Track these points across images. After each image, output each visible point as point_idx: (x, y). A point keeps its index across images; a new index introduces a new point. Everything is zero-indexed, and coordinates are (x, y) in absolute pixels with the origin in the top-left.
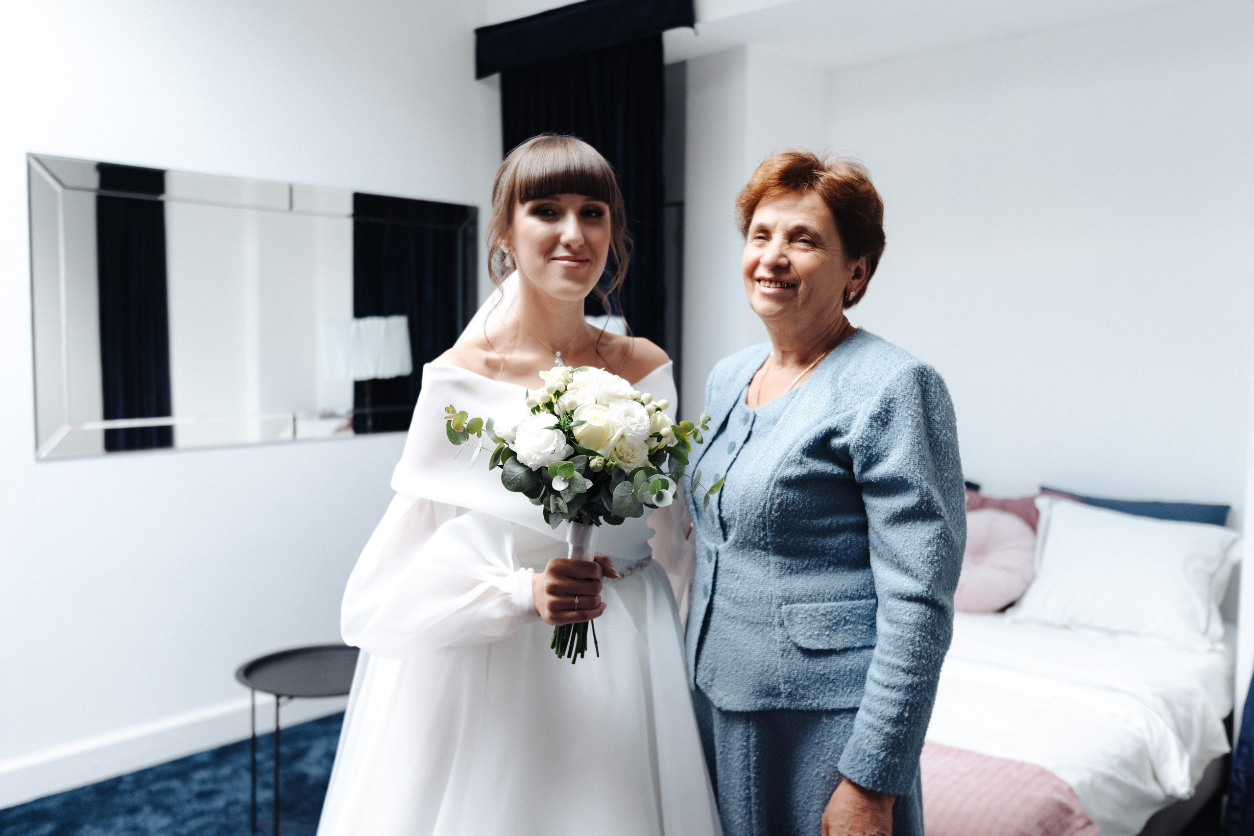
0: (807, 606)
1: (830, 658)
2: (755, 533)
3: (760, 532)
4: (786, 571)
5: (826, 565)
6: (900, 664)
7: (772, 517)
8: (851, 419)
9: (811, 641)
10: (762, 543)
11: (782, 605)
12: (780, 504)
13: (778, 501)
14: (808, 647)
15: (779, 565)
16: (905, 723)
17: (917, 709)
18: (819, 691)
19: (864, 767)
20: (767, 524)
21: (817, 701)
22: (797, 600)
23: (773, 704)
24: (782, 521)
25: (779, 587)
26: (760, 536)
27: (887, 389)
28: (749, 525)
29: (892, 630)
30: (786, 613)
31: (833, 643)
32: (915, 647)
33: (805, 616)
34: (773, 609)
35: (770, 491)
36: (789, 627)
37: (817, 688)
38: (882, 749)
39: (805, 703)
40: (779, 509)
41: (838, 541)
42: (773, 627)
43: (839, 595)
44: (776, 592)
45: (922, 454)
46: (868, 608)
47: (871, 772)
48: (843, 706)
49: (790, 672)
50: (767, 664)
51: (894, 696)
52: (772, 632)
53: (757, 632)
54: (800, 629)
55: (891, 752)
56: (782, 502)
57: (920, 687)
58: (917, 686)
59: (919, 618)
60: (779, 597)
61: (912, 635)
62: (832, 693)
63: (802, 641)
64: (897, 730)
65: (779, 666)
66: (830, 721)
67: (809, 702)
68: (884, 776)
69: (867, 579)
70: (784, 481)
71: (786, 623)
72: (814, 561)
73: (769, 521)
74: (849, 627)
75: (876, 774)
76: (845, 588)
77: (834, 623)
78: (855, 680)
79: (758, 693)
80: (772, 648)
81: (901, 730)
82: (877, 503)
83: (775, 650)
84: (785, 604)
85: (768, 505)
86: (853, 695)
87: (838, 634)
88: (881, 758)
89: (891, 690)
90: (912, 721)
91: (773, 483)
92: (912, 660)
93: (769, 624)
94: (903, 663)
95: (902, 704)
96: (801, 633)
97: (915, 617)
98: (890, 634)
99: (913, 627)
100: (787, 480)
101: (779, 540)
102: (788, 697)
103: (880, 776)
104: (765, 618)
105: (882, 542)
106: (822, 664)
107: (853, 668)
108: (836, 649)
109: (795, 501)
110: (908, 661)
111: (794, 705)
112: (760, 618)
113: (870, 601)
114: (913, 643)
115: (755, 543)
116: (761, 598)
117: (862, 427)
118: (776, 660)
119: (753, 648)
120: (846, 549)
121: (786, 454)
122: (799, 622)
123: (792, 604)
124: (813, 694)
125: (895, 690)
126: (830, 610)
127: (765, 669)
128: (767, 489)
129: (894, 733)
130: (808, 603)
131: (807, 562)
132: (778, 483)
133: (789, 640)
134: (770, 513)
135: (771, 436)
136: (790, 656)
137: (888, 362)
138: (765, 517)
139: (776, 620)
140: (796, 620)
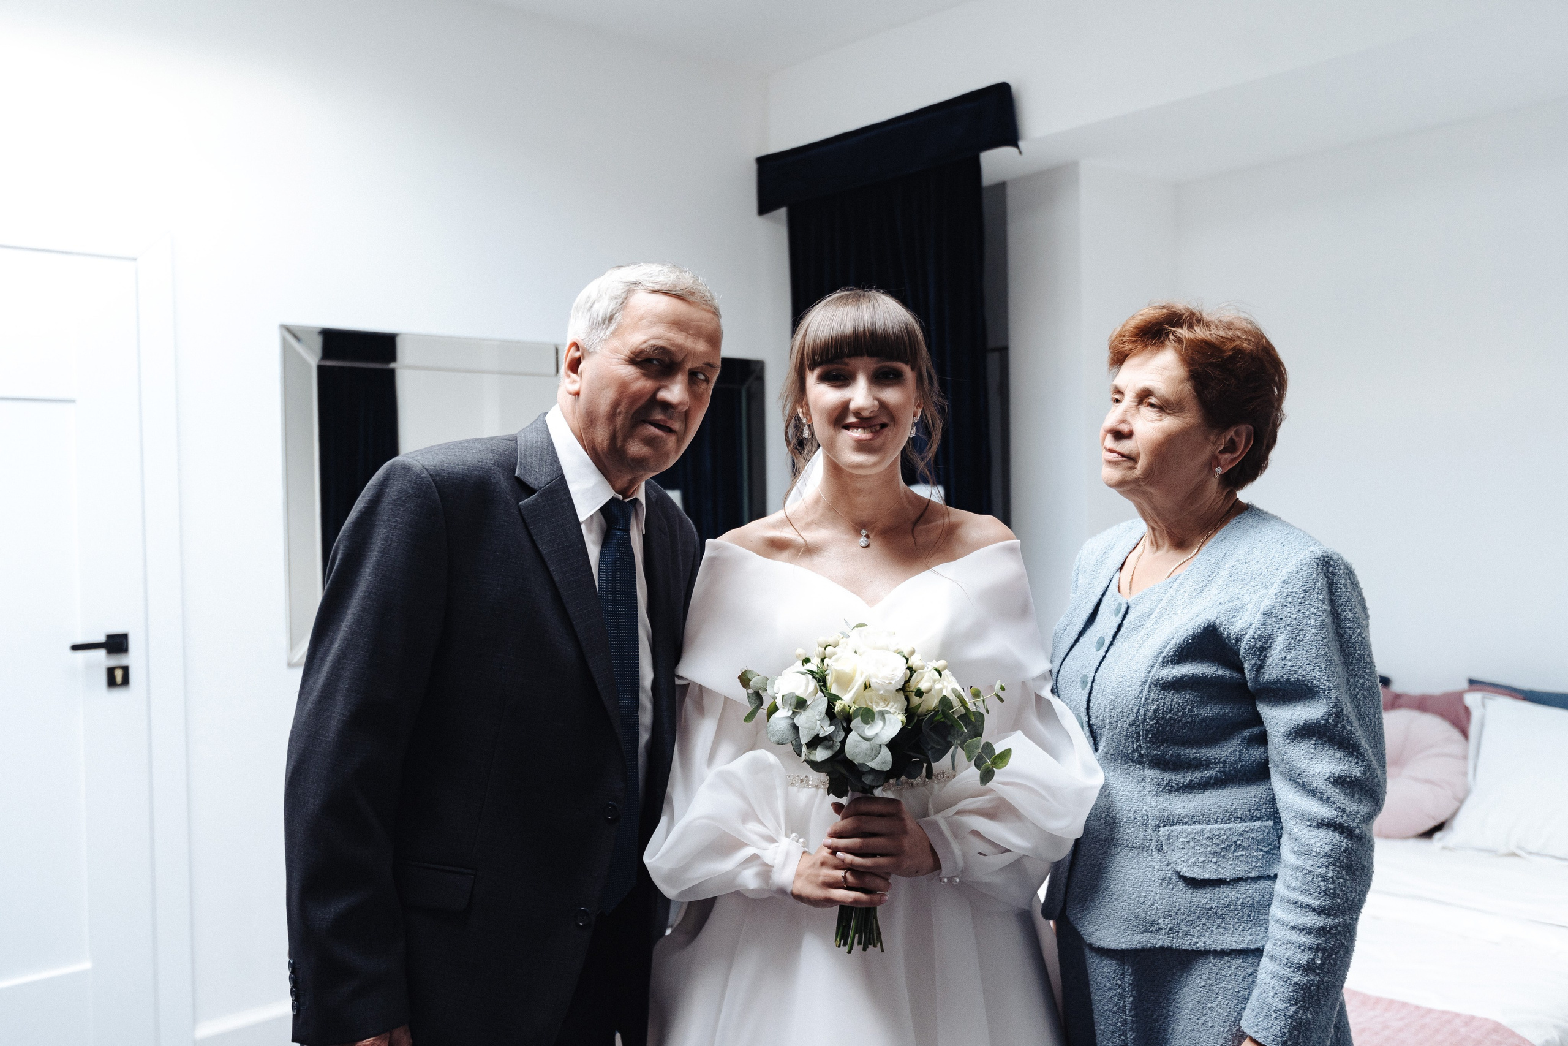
0: (1189, 828)
1: (1218, 889)
2: (1127, 744)
3: (1133, 742)
4: (1165, 788)
5: (1212, 781)
6: (1310, 903)
7: (1147, 725)
8: (1236, 610)
9: (1196, 870)
10: (1136, 755)
11: (1160, 827)
12: (1156, 711)
13: (1153, 708)
14: (1192, 876)
15: (1156, 780)
16: (1318, 971)
17: (1331, 956)
18: (1205, 928)
19: (1270, 1025)
20: (1141, 733)
21: (1203, 939)
22: (1177, 822)
23: (1152, 941)
24: (1158, 730)
25: (1156, 807)
26: (1133, 748)
27: (1284, 581)
28: (1120, 734)
29: (1299, 863)
30: (1165, 836)
31: (1223, 871)
32: (1327, 884)
33: (1187, 840)
34: (1150, 831)
35: (1144, 695)
36: (1169, 852)
37: (1203, 924)
38: (1292, 1002)
39: (1190, 941)
40: (1155, 717)
41: (1226, 754)
42: (1150, 852)
43: (1227, 816)
44: (1153, 811)
45: (1329, 658)
46: (1264, 831)
47: (1280, 1031)
48: (1235, 946)
49: (1170, 905)
50: (1143, 894)
51: (1303, 939)
52: (1150, 858)
53: (1133, 857)
54: (1182, 855)
55: (1301, 1006)
56: (1158, 708)
57: (1334, 929)
58: (1331, 929)
59: (1332, 850)
60: (1157, 818)
61: (1324, 870)
62: (1221, 931)
63: (1184, 869)
64: (1307, 980)
65: (1157, 898)
66: (1218, 961)
67: (1194, 940)
68: (1295, 1036)
69: (1262, 798)
70: (1160, 684)
71: (1165, 848)
72: (1197, 776)
73: (1143, 730)
74: (1241, 853)
75: (1286, 1033)
76: (1234, 807)
77: (1221, 849)
78: (1249, 916)
79: (1135, 928)
80: (1150, 876)
81: (1313, 980)
82: (1274, 714)
83: (1153, 879)
84: (1164, 826)
85: (1142, 712)
86: (1246, 934)
87: (1227, 862)
88: (1291, 1013)
89: (1298, 932)
90: (1325, 970)
91: (1147, 686)
92: (1324, 898)
93: (1145, 849)
94: (1313, 902)
95: (1313, 949)
96: (1183, 859)
97: (1327, 848)
98: (1297, 868)
99: (1325, 860)
100: (1163, 684)
101: (1155, 752)
102: (1168, 934)
103: (1290, 1035)
104: (1141, 842)
105: (1283, 760)
106: (1208, 896)
107: (1245, 902)
108: (1226, 879)
109: (1173, 708)
110: (1319, 899)
111: (1176, 944)
112: (1135, 841)
113: (1265, 823)
114: (1325, 879)
115: (1128, 755)
116: (1135, 819)
117: (1254, 625)
118: (1154, 890)
119: (1128, 876)
120: (1235, 763)
121: (1160, 653)
122: (1181, 847)
123: (1171, 825)
124: (1199, 931)
125: (1304, 933)
126: (1218, 833)
127: (1142, 901)
128: (1141, 693)
129: (1304, 984)
130: (1190, 825)
131: (1189, 778)
132: (1153, 686)
133: (1169, 868)
134: (1144, 721)
135: (1144, 631)
136: (1171, 887)
137: (1285, 549)
138: (1139, 726)
139: (1154, 844)
140: (1177, 844)
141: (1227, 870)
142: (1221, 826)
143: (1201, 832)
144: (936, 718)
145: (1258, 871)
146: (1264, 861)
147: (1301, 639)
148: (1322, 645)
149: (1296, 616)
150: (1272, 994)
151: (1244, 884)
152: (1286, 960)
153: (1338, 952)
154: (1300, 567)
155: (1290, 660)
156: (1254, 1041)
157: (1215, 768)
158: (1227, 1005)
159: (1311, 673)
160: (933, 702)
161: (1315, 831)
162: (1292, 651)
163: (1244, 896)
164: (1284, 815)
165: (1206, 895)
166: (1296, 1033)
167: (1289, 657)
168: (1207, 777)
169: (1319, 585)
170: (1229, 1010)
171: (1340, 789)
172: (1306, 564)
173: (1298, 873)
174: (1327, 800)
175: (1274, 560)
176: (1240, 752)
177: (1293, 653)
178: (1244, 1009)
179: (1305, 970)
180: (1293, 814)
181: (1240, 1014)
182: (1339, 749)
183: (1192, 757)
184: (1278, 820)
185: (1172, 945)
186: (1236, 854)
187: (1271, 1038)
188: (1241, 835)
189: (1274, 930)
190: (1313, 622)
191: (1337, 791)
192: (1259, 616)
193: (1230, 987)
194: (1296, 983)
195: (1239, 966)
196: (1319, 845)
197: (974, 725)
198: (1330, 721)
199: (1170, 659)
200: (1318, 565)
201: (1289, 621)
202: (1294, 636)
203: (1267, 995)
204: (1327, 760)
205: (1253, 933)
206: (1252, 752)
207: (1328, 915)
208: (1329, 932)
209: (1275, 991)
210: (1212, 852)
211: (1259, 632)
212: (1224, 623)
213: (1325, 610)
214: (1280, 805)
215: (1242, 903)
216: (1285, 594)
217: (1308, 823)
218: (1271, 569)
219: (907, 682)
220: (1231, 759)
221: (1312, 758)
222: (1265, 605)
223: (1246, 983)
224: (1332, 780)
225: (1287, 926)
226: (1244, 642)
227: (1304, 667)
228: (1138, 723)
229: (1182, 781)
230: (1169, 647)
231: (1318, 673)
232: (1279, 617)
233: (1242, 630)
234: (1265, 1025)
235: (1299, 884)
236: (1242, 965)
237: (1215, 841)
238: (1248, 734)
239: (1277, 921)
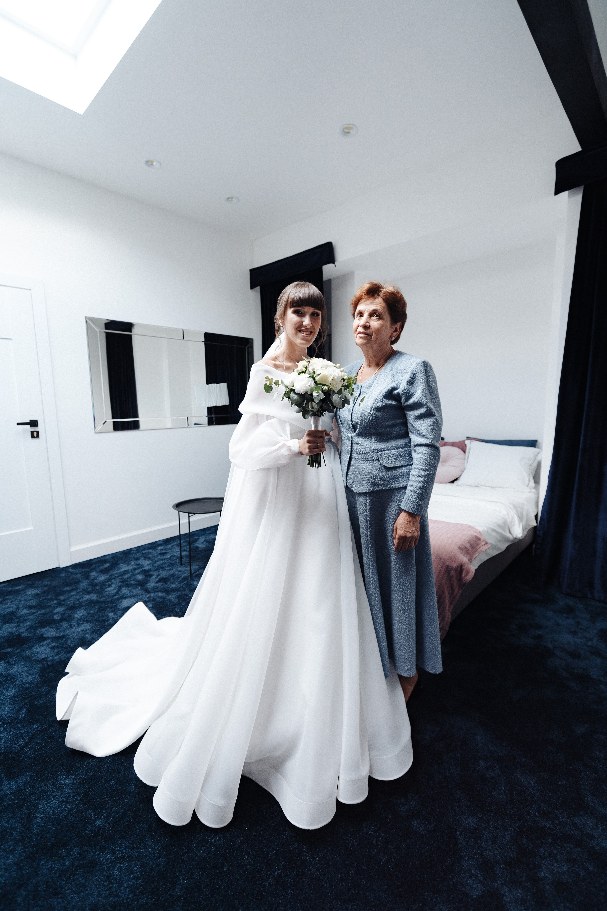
1: (396, 470)
2: (366, 430)
3: (368, 428)
4: (378, 441)
7: (373, 422)
9: (390, 464)
10: (369, 433)
13: (375, 416)
14: (389, 467)
15: (375, 439)
16: (425, 489)
17: (429, 484)
18: (393, 482)
20: (371, 425)
21: (392, 485)
22: (383, 451)
23: (376, 488)
24: (376, 423)
25: (376, 447)
26: (368, 430)
27: (412, 370)
28: (364, 426)
30: (379, 455)
31: (396, 464)
33: (387, 455)
34: (374, 455)
35: (371, 412)
36: (381, 460)
39: (388, 486)
40: (375, 419)
42: (374, 461)
43: (398, 447)
46: (407, 451)
47: (413, 506)
49: (382, 476)
50: (373, 474)
52: (374, 463)
53: (369, 463)
54: (385, 461)
57: (430, 475)
60: (377, 450)
61: (427, 457)
62: (398, 482)
63: (386, 465)
65: (378, 475)
66: (397, 491)
67: (390, 486)
68: (417, 508)
69: (407, 441)
70: (377, 408)
71: (379, 459)
72: (388, 437)
73: (371, 423)
74: (402, 458)
75: (415, 508)
76: (399, 445)
77: (397, 457)
78: (406, 476)
79: (371, 485)
80: (374, 468)
81: (423, 491)
82: (411, 413)
83: (376, 469)
84: (379, 452)
85: (371, 418)
86: (405, 482)
87: (398, 461)
88: (416, 501)
89: (419, 477)
90: (427, 488)
91: (373, 409)
92: (427, 466)
94: (424, 468)
95: (424, 481)
99: (427, 454)
101: (375, 430)
102: (382, 485)
104: (371, 458)
105: (413, 427)
107: (404, 473)
108: (398, 466)
109: (381, 415)
110: (425, 466)
111: (384, 488)
112: (369, 458)
113: (408, 448)
115: (367, 433)
116: (369, 451)
117: (404, 386)
118: (376, 472)
119: (368, 469)
120: (398, 432)
121: (377, 398)
122: (385, 458)
123: (381, 452)
124: (391, 483)
125: (421, 477)
126: (395, 453)
127: (373, 476)
129: (421, 493)
130: (387, 451)
132: (375, 409)
133: (381, 465)
134: (372, 420)
135: (369, 393)
136: (382, 471)
139: (376, 458)
140: (383, 457)
141: (399, 463)
142: (396, 450)
143: (390, 453)
145: (406, 463)
146: (408, 460)
148: (424, 389)
151: (402, 468)
152: (415, 486)
153: (431, 482)
156: (405, 511)
157: (393, 433)
163: (403, 471)
165: (392, 472)
168: (392, 437)
172: (418, 364)
173: (419, 460)
174: (427, 438)
178: (401, 503)
179: (421, 489)
183: (386, 431)
186: (400, 459)
187: (410, 509)
188: (401, 453)
189: (412, 479)
191: (430, 434)
194: (419, 493)
195: (400, 492)
196: (425, 450)
198: (428, 412)
199: (380, 400)
200: (422, 364)
203: (409, 497)
205: (407, 482)
206: (404, 427)
207: (429, 471)
208: (428, 476)
209: (411, 496)
210: (394, 458)
214: (412, 442)
215: (402, 473)
217: (421, 445)
218: (407, 367)
221: (422, 425)
222: (408, 379)
225: (416, 476)
226: (402, 393)
227: (419, 397)
229: (384, 438)
230: (379, 396)
231: (424, 398)
232: (412, 383)
234: (409, 506)
237: (395, 455)
239: (413, 476)
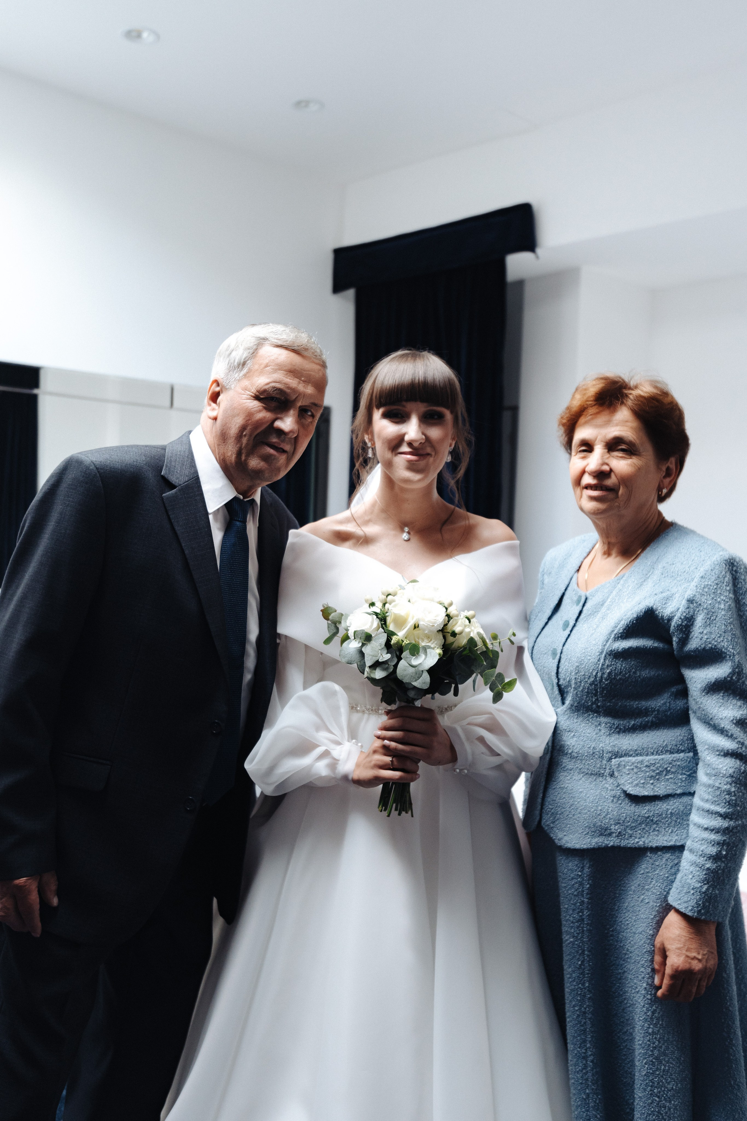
0: (633, 759)
1: (654, 803)
2: (588, 698)
3: (592, 697)
4: (615, 730)
5: (649, 724)
6: (719, 811)
7: (603, 684)
8: (668, 599)
9: (638, 789)
10: (594, 706)
11: (612, 759)
12: (610, 673)
13: (608, 671)
14: (636, 794)
15: (609, 724)
16: (723, 860)
17: (733, 848)
18: (644, 831)
19: (689, 899)
20: (599, 690)
21: (643, 839)
22: (624, 755)
23: (606, 842)
24: (611, 687)
25: (609, 744)
26: (592, 701)
27: (702, 577)
28: (582, 691)
29: (711, 782)
30: (616, 765)
31: (657, 790)
32: (731, 796)
33: (632, 767)
34: (604, 762)
35: (601, 662)
36: (619, 777)
37: (643, 829)
38: (705, 882)
39: (633, 841)
40: (609, 678)
41: (659, 704)
42: (605, 777)
43: (661, 749)
44: (607, 747)
45: (734, 632)
46: (687, 760)
47: (696, 903)
48: (666, 844)
49: (619, 815)
50: (600, 808)
51: (713, 837)
52: (604, 782)
53: (592, 781)
54: (628, 779)
55: (712, 885)
56: (611, 672)
57: (735, 829)
58: (733, 828)
59: (734, 772)
60: (610, 752)
61: (729, 786)
62: (656, 833)
63: (630, 789)
64: (716, 866)
65: (610, 810)
66: (654, 855)
67: (637, 840)
68: (707, 906)
69: (685, 736)
70: (613, 654)
71: (616, 774)
72: (638, 721)
73: (600, 688)
74: (670, 776)
75: (700, 904)
76: (665, 743)
77: (657, 773)
78: (676, 821)
79: (593, 833)
80: (604, 795)
81: (720, 866)
82: (694, 675)
83: (607, 797)
84: (615, 758)
85: (599, 675)
86: (674, 835)
87: (661, 783)
88: (704, 890)
89: (710, 832)
90: (729, 858)
91: (603, 655)
92: (728, 807)
93: (601, 775)
94: (721, 809)
95: (720, 843)
96: (629, 782)
97: (731, 771)
98: (709, 786)
99: (729, 780)
100: (615, 653)
101: (609, 704)
102: (618, 836)
103: (704, 906)
104: (598, 770)
105: (699, 708)
106: (647, 808)
107: (673, 812)
108: (659, 795)
109: (622, 671)
110: (725, 808)
111: (623, 843)
112: (594, 769)
113: (687, 755)
114: (729, 793)
115: (588, 706)
116: (594, 753)
117: (681, 609)
118: (608, 805)
119: (588, 795)
120: (666, 711)
121: (613, 631)
122: (627, 773)
123: (620, 757)
124: (640, 833)
125: (714, 832)
126: (654, 762)
127: (598, 813)
128: (599, 660)
129: (714, 869)
130: (634, 757)
131: (633, 722)
132: (607, 656)
133: (618, 788)
134: (601, 681)
135: (600, 615)
136: (620, 802)
137: (702, 553)
138: (597, 685)
139: (607, 771)
140: (624, 770)
141: (661, 789)
142: (656, 757)
143: (642, 762)
144: (465, 653)
145: (682, 789)
146: (687, 782)
147: (714, 619)
148: (729, 623)
149: (710, 602)
150: (691, 877)
151: (672, 799)
152: (701, 852)
153: (738, 845)
154: (713, 566)
155: (706, 634)
156: (678, 911)
157: (651, 715)
158: (659, 886)
159: (721, 643)
160: (463, 641)
161: (722, 759)
162: (708, 628)
163: (673, 807)
164: (700, 748)
165: (645, 807)
166: (707, 904)
167: (705, 632)
168: (646, 721)
169: (727, 579)
170: (660, 890)
171: (740, 728)
172: (717, 564)
173: (710, 789)
174: (731, 737)
175: (694, 562)
176: (669, 702)
177: (708, 629)
178: (670, 889)
179: (715, 859)
180: (706, 747)
181: (668, 893)
182: (740, 699)
183: (635, 706)
184: (696, 753)
185: (620, 845)
186: (667, 777)
187: (690, 908)
188: (670, 763)
189: (694, 832)
190: (722, 606)
191: (739, 729)
192: (684, 602)
193: (662, 873)
194: (708, 869)
195: (669, 859)
196: (725, 768)
197: (491, 659)
198: (734, 678)
199: (620, 635)
200: (726, 565)
201: (706, 606)
202: (709, 616)
203: (687, 878)
204: (731, 707)
205: (679, 834)
206: (678, 703)
207: (731, 819)
209: (693, 875)
210: (650, 776)
211: (685, 614)
212: (659, 608)
213: (731, 598)
214: (697, 740)
215: (671, 813)
216: (703, 586)
217: (718, 753)
218: (692, 568)
219: (445, 625)
220: (664, 708)
221: (721, 706)
222: (689, 593)
223: (673, 870)
224: (735, 721)
225: (702, 827)
226: (674, 622)
227: (716, 639)
228: (596, 683)
229: (628, 724)
230: (619, 627)
231: (726, 643)
232: (699, 603)
233: (672, 613)
234: (686, 899)
235: (710, 797)
236: (671, 857)
237: (652, 768)
238: (675, 690)
239: (695, 824)
